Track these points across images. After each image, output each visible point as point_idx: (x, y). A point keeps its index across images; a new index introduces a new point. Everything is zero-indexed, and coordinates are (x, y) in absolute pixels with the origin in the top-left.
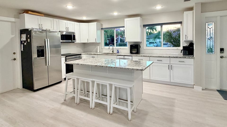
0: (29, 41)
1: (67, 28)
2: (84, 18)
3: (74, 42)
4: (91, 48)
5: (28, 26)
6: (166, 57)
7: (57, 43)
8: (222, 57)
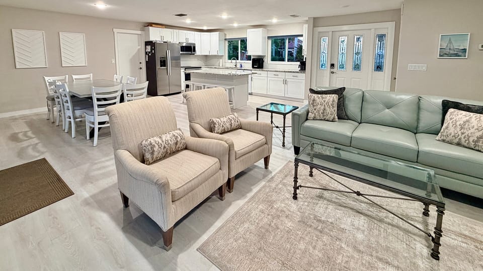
0: (153, 52)
1: (187, 39)
2: (205, 28)
3: (194, 54)
4: (214, 61)
5: (152, 38)
6: (282, 72)
7: (176, 55)
8: (333, 73)
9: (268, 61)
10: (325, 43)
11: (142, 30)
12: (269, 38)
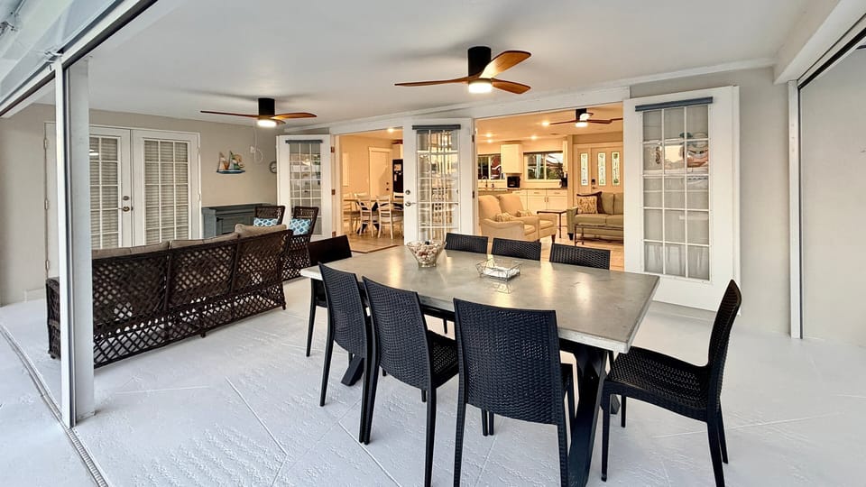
6: (542, 189)
9: (525, 179)
10: (585, 160)
11: (391, 148)
12: (525, 154)
